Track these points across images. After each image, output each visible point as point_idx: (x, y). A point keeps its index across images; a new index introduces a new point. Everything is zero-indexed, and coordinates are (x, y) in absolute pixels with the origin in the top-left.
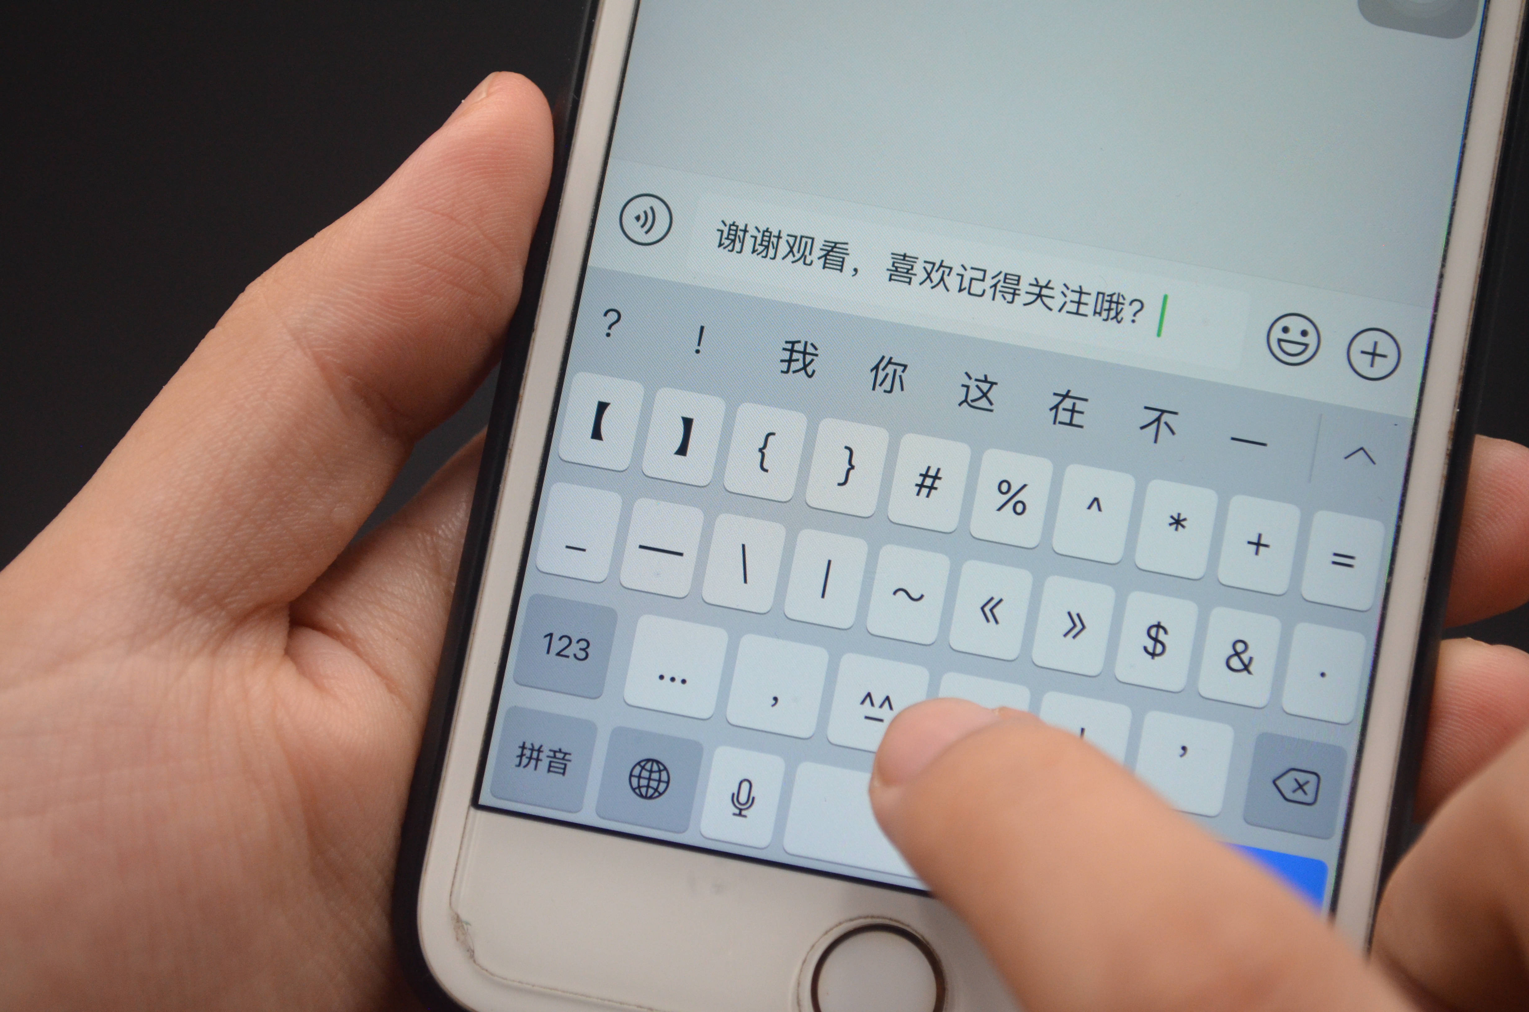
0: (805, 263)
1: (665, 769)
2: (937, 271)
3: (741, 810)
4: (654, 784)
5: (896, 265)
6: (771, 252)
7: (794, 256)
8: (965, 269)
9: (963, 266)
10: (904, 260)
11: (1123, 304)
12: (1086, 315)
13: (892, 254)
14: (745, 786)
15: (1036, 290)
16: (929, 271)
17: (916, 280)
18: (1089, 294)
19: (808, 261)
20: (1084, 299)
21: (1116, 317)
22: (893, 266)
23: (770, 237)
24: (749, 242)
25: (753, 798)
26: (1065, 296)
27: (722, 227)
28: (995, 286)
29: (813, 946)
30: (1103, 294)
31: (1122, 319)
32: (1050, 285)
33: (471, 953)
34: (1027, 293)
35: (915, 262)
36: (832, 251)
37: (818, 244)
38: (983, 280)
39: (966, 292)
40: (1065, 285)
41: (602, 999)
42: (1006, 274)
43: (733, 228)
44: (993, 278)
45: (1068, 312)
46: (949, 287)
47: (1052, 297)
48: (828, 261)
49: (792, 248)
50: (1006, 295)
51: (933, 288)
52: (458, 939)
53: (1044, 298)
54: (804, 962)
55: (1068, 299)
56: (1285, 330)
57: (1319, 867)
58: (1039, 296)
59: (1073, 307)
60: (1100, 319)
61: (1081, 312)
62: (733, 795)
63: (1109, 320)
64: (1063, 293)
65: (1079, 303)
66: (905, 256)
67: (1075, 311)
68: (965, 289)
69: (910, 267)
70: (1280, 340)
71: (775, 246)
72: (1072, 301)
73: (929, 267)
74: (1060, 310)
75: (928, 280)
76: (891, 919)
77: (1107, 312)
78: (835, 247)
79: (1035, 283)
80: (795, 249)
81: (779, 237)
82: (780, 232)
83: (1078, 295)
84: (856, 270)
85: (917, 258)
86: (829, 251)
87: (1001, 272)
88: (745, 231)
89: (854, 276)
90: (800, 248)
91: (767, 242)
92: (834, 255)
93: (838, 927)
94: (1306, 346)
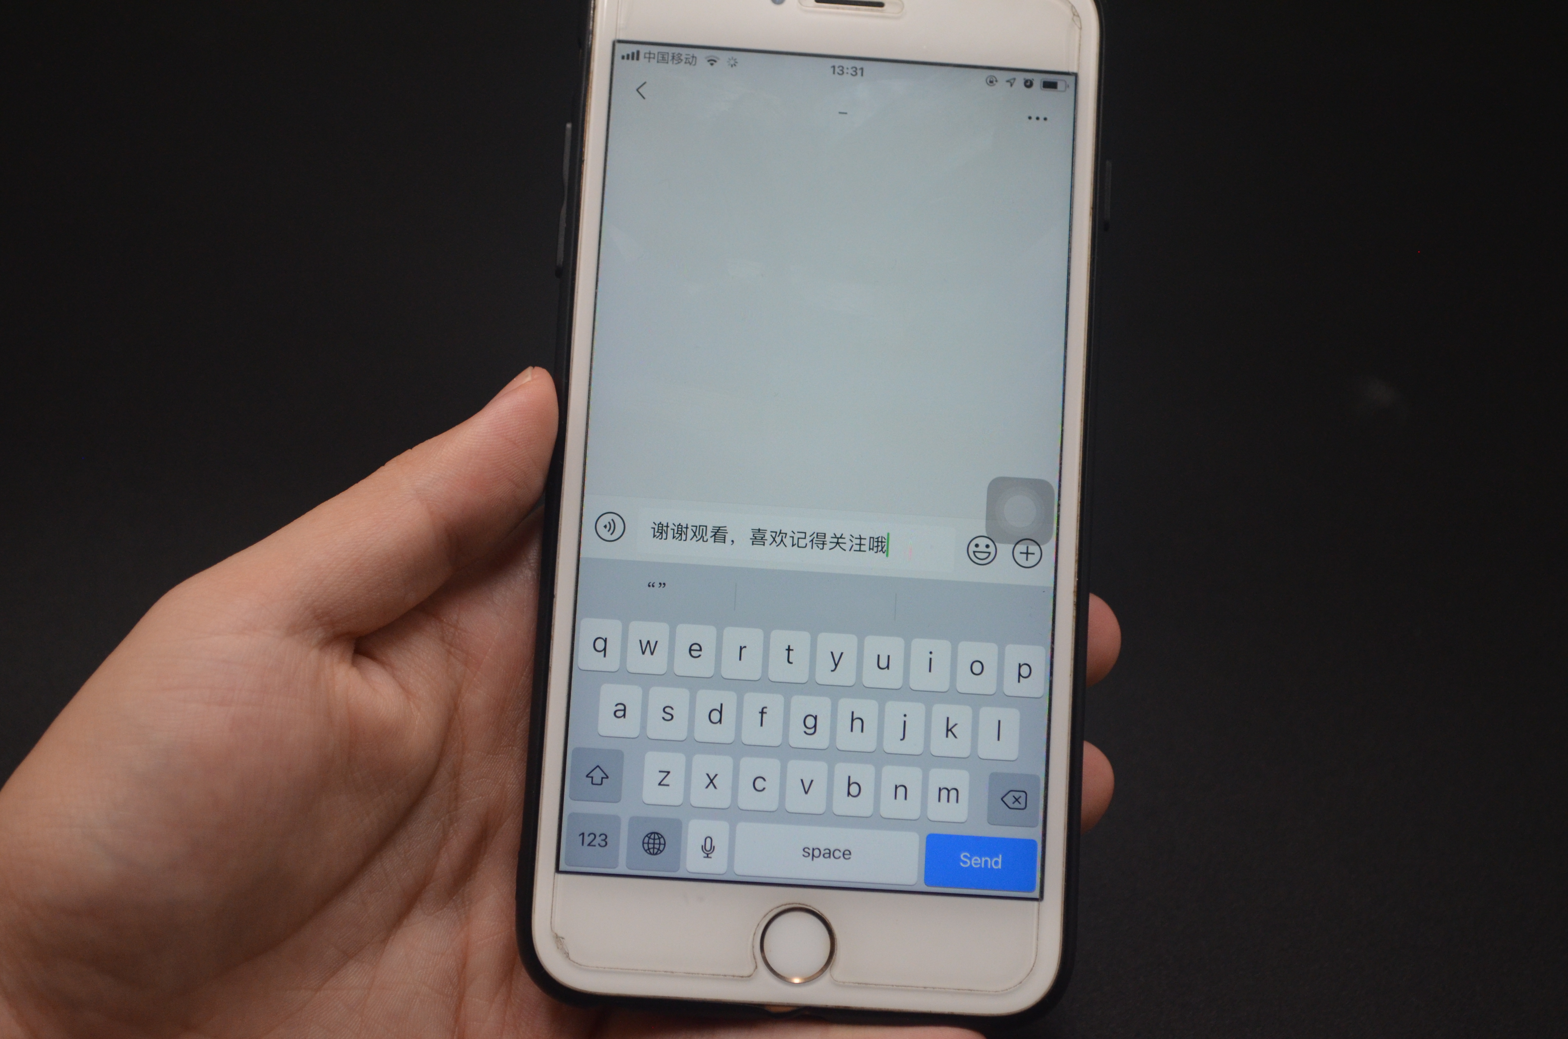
0: (703, 541)
1: (662, 837)
2: (779, 536)
3: (708, 854)
4: (657, 846)
5: (755, 535)
6: (684, 537)
7: (697, 537)
8: (794, 533)
10: (759, 532)
11: (885, 542)
12: (865, 551)
13: (752, 529)
14: (709, 840)
15: (836, 540)
16: (774, 537)
17: (767, 543)
18: (865, 539)
19: (705, 539)
20: (863, 542)
21: (882, 550)
22: (753, 536)
23: (682, 528)
24: (670, 533)
25: (714, 847)
26: (852, 541)
27: (654, 526)
28: (812, 540)
29: (758, 925)
30: (873, 538)
31: (885, 551)
32: (843, 537)
33: (567, 955)
34: (831, 542)
35: (765, 533)
36: (718, 532)
37: (710, 529)
38: (805, 538)
39: (796, 546)
40: (851, 535)
41: (644, 970)
42: (817, 533)
43: (660, 525)
44: (810, 536)
45: (855, 551)
46: (786, 545)
47: (845, 543)
48: (716, 538)
49: (695, 533)
50: (818, 545)
51: (777, 546)
52: (558, 948)
53: (840, 544)
54: (755, 934)
55: (854, 543)
56: (977, 546)
57: (1033, 843)
58: (838, 543)
59: (857, 548)
60: (873, 552)
61: (862, 549)
62: (702, 846)
63: (878, 552)
64: (850, 540)
65: (860, 544)
66: (759, 530)
67: (858, 549)
68: (795, 544)
69: (763, 536)
70: (974, 552)
71: (685, 533)
72: (856, 544)
73: (774, 534)
74: (850, 550)
75: (774, 542)
76: (800, 904)
77: (876, 548)
78: (719, 529)
79: (834, 536)
80: (697, 534)
81: (687, 528)
82: (687, 524)
83: (859, 540)
84: (733, 541)
85: (766, 530)
86: (716, 532)
87: (814, 533)
88: (667, 527)
89: (732, 544)
90: (699, 533)
91: (681, 531)
92: (719, 534)
93: (770, 912)
94: (989, 553)
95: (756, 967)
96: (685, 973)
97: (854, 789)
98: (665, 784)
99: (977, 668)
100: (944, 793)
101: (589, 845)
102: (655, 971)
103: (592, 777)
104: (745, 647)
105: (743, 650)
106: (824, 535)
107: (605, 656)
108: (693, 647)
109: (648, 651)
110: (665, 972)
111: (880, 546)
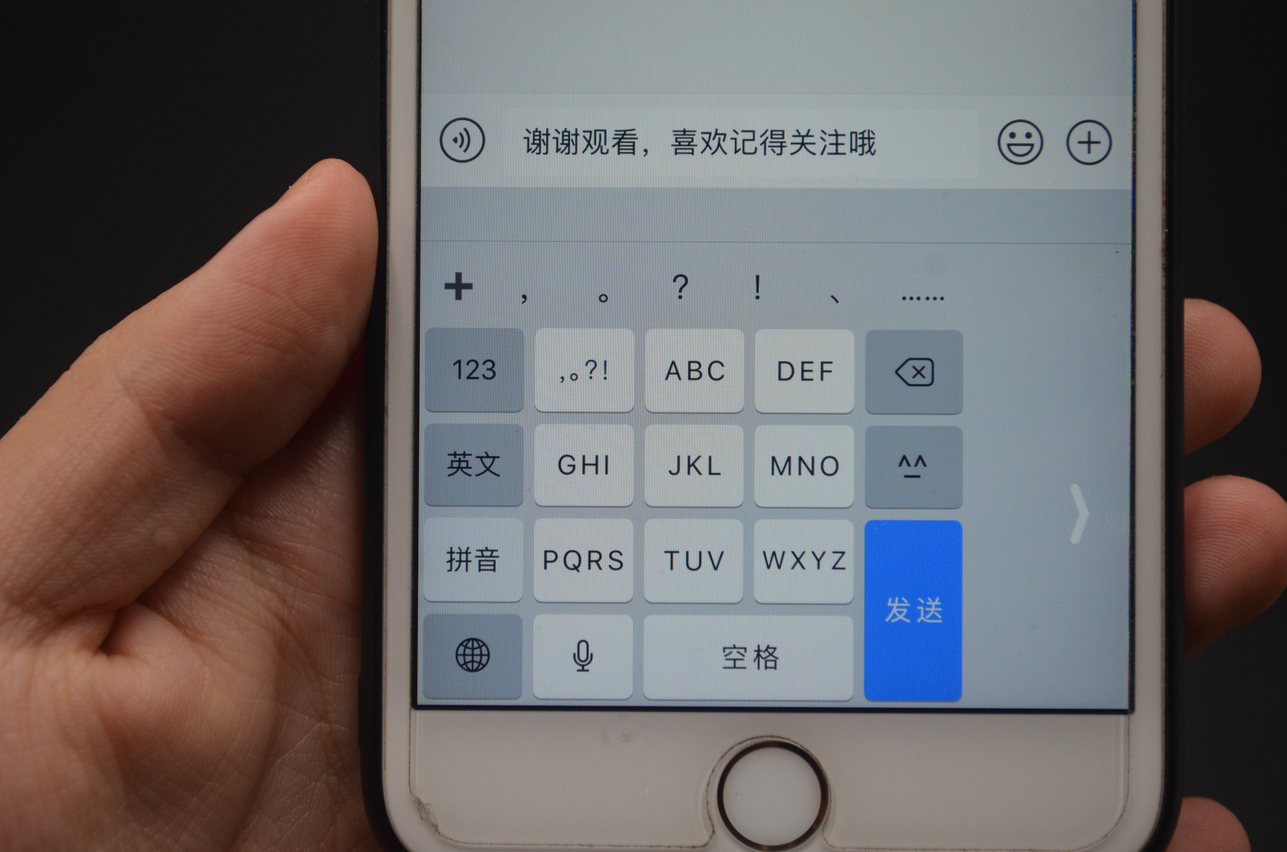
0: (602, 153)
2: (714, 139)
5: (679, 140)
6: (573, 148)
7: (592, 148)
8: (737, 133)
9: (734, 131)
10: (684, 134)
11: (873, 138)
12: (844, 154)
13: (674, 131)
15: (799, 140)
16: (707, 140)
17: (697, 150)
18: (844, 135)
19: (605, 151)
20: (841, 140)
21: (870, 150)
22: (676, 141)
23: (569, 136)
24: (552, 144)
26: (824, 140)
27: (527, 135)
28: (764, 142)
29: (713, 770)
30: (856, 133)
31: (875, 151)
32: (810, 134)
34: (792, 144)
35: (694, 135)
36: (623, 138)
37: (611, 134)
38: (753, 140)
39: (741, 152)
40: (823, 131)
42: (772, 131)
43: (537, 134)
44: (761, 136)
45: (829, 154)
46: (726, 151)
47: (814, 144)
48: (621, 148)
49: (589, 142)
50: (775, 149)
51: (712, 154)
53: (807, 146)
54: (708, 784)
55: (827, 143)
56: (1012, 135)
58: (803, 144)
59: (832, 149)
60: (857, 154)
61: (839, 152)
63: (865, 154)
64: (822, 138)
65: (837, 144)
66: (684, 131)
67: (834, 151)
68: (740, 150)
69: (690, 140)
70: (1009, 145)
71: (575, 143)
72: (830, 144)
73: (706, 137)
74: (822, 154)
75: (708, 148)
77: (861, 148)
78: (625, 134)
79: (797, 134)
80: (592, 142)
81: (576, 135)
82: (576, 130)
83: (835, 137)
84: (646, 151)
85: (695, 131)
86: (620, 139)
87: (767, 130)
88: (547, 135)
89: (645, 155)
90: (595, 141)
91: (567, 141)
92: (625, 141)
94: (1032, 145)
106: (781, 133)
111: (866, 144)
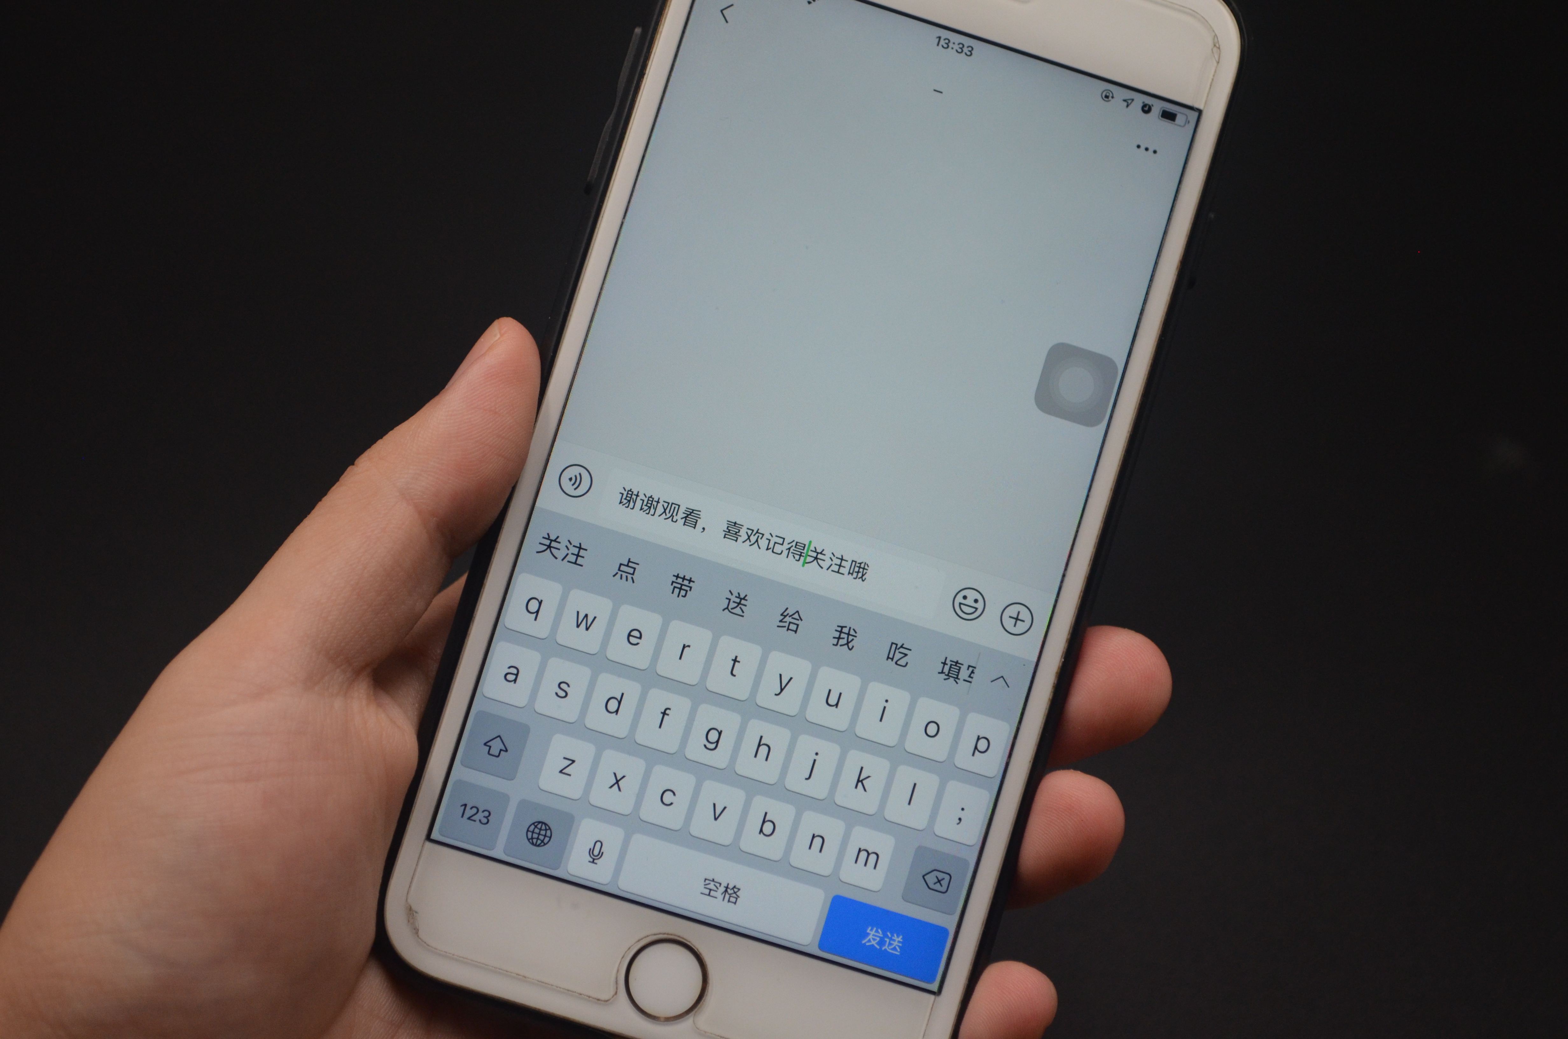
0: (672, 521)
1: (550, 829)
2: (754, 535)
3: (594, 859)
4: (541, 837)
5: (729, 528)
6: (652, 511)
7: (666, 515)
8: (772, 536)
9: (771, 534)
10: (735, 526)
11: (867, 570)
12: (843, 574)
13: (728, 521)
14: (598, 844)
15: (814, 554)
16: (749, 534)
17: (740, 540)
18: (847, 561)
19: (674, 520)
20: (844, 563)
21: (862, 577)
22: (727, 529)
23: (652, 501)
24: (639, 503)
25: (602, 853)
26: (832, 560)
27: (623, 491)
28: (789, 549)
29: (629, 948)
30: (856, 562)
31: (865, 579)
32: (823, 553)
33: (416, 931)
34: (809, 556)
35: (741, 528)
36: (690, 515)
37: (682, 509)
38: (782, 544)
39: (771, 550)
40: (833, 553)
42: (797, 542)
43: (630, 493)
44: (789, 544)
45: (832, 571)
46: (760, 546)
47: (824, 560)
48: (687, 521)
49: (665, 510)
50: (795, 555)
51: (750, 545)
52: (409, 921)
53: (819, 560)
54: (623, 958)
55: (833, 563)
56: (965, 597)
57: (945, 931)
58: (816, 558)
59: (836, 568)
60: (852, 577)
61: (840, 571)
62: (590, 849)
63: (857, 579)
64: (831, 558)
65: (840, 566)
66: (735, 523)
67: (837, 570)
68: (770, 548)
69: (737, 531)
70: (960, 604)
71: (655, 507)
72: (836, 564)
73: (750, 532)
74: (828, 569)
75: (748, 540)
76: (679, 937)
77: (856, 573)
78: (692, 512)
79: (814, 550)
80: (667, 511)
81: (658, 502)
82: (659, 498)
83: (840, 560)
84: (704, 529)
85: (742, 526)
86: (688, 515)
87: (794, 541)
88: (637, 496)
89: (702, 532)
90: (670, 510)
91: (650, 504)
92: (691, 517)
93: (645, 937)
94: (976, 609)
95: (616, 993)
96: (538, 981)
97: (768, 828)
98: (566, 773)
99: (932, 729)
100: (863, 855)
101: (469, 818)
102: (507, 971)
103: (490, 747)
104: (689, 646)
105: (686, 649)
106: (803, 546)
107: (536, 619)
108: (634, 633)
109: (583, 625)
110: (517, 974)
111: (860, 572)
